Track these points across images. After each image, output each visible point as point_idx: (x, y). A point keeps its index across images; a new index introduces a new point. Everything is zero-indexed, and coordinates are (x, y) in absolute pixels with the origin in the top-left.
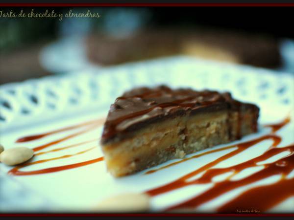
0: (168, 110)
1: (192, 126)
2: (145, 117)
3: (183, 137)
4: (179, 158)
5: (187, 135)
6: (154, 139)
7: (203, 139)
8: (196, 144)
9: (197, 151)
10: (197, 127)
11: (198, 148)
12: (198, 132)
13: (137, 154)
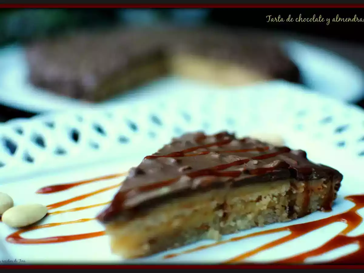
0: (197, 182)
1: (235, 200)
2: (165, 190)
3: (220, 214)
4: (212, 238)
5: (226, 211)
6: (177, 217)
7: (250, 216)
8: (239, 222)
9: (239, 230)
10: (243, 202)
11: (242, 228)
12: (243, 207)
13: (152, 234)
